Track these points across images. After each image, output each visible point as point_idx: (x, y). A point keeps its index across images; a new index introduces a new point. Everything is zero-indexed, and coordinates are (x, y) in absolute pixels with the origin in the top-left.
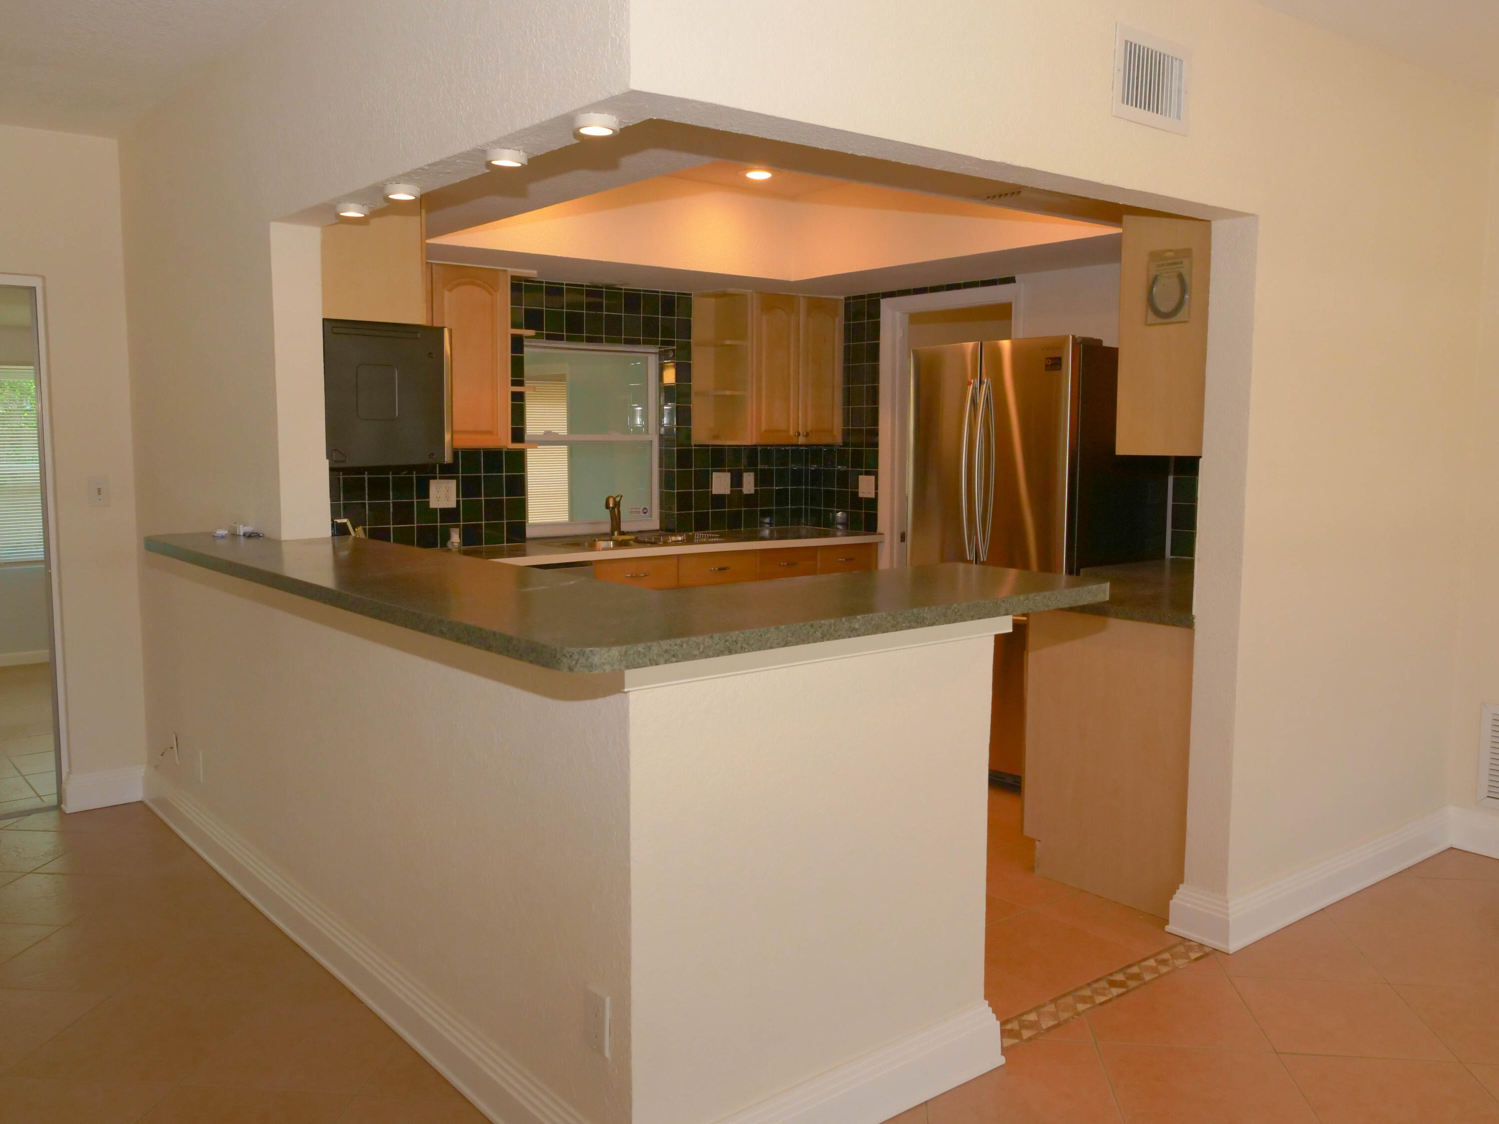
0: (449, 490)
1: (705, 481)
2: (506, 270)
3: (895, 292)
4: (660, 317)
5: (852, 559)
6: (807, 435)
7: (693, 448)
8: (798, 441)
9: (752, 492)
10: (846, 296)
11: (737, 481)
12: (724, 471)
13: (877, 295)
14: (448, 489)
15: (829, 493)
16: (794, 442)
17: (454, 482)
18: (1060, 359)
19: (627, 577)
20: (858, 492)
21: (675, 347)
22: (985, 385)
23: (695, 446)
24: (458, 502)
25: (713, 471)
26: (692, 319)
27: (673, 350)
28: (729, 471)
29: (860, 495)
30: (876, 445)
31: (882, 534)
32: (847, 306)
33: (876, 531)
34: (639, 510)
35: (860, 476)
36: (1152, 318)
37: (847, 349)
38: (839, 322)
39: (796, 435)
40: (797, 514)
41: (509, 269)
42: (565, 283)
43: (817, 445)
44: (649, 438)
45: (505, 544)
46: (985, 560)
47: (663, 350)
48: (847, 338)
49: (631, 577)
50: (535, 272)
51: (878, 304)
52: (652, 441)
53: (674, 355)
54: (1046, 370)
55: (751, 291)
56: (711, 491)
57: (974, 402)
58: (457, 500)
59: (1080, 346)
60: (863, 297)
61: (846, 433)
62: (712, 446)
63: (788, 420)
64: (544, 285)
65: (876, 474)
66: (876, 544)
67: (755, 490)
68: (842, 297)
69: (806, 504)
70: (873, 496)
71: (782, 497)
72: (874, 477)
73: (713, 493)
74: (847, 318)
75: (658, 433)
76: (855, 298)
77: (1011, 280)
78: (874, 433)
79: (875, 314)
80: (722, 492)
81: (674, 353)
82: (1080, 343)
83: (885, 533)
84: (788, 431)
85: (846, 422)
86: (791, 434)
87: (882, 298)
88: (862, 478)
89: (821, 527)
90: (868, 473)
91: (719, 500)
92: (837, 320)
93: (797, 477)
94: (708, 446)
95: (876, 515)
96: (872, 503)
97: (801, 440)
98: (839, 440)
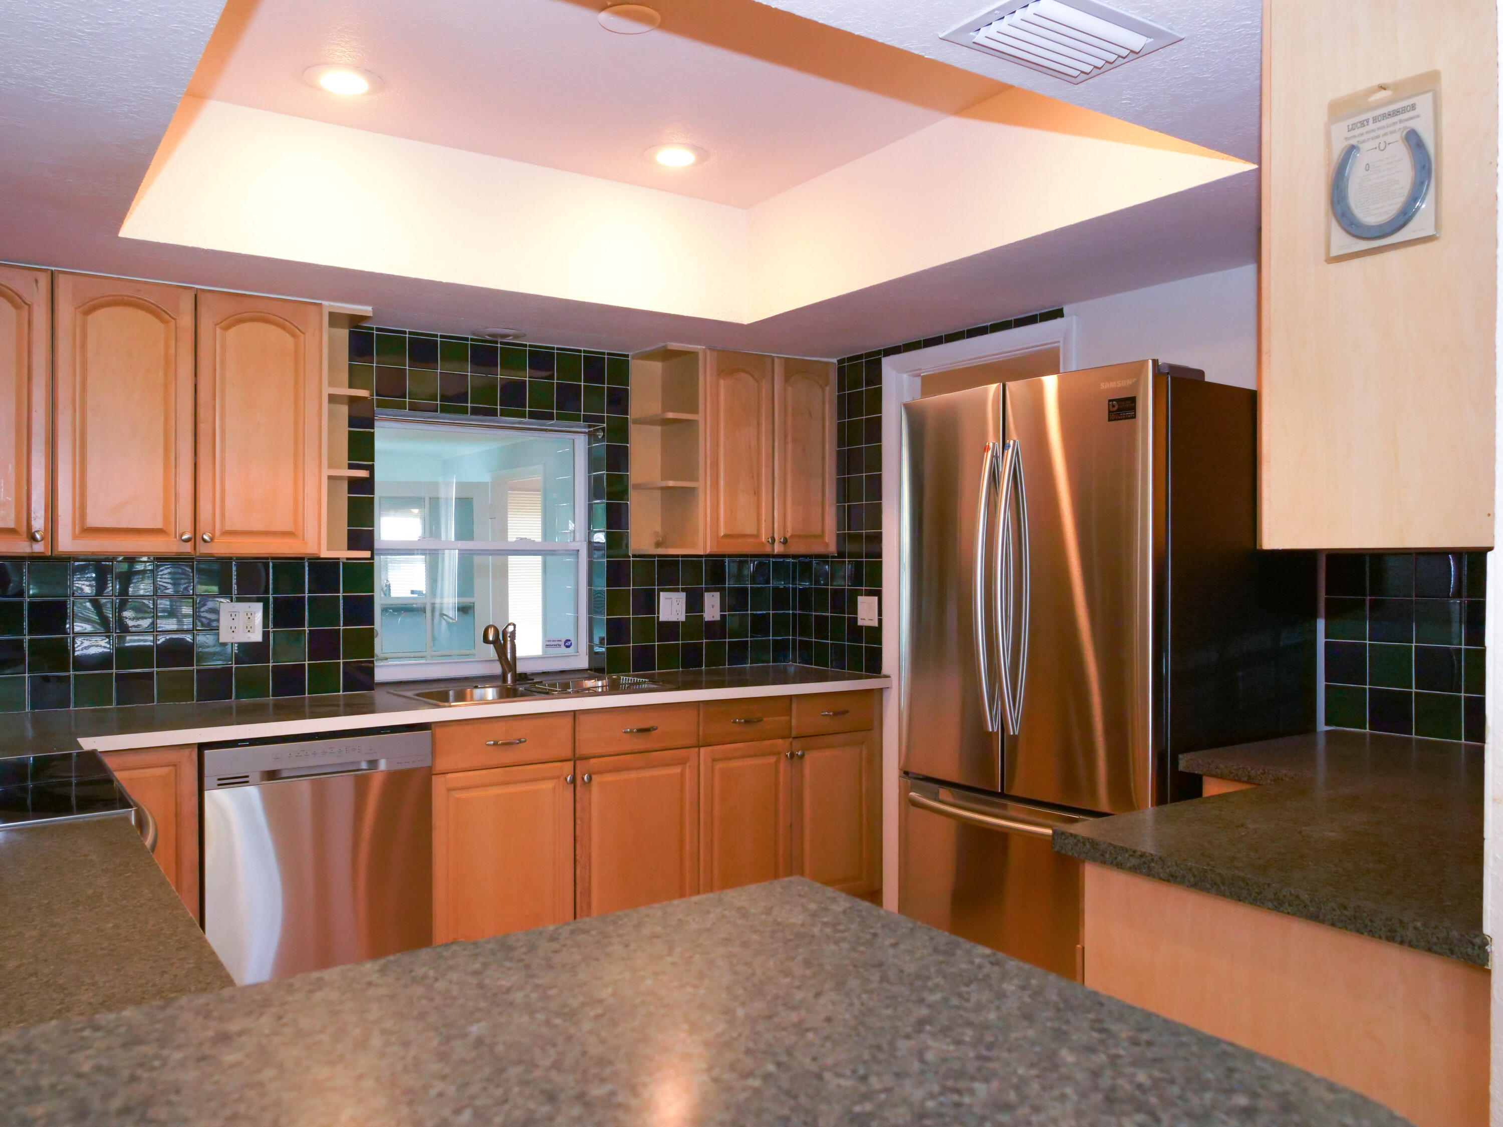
0: (251, 618)
1: (649, 603)
2: (321, 304)
3: (900, 346)
4: (582, 384)
5: (844, 712)
6: (785, 542)
7: (631, 559)
8: (773, 549)
9: (718, 618)
10: (839, 358)
11: (694, 604)
12: (677, 590)
13: (878, 353)
14: (249, 616)
15: (821, 621)
16: (768, 550)
17: (260, 606)
18: (1133, 400)
19: (488, 745)
20: (857, 618)
21: (605, 425)
22: (1010, 450)
23: (634, 556)
24: (266, 635)
25: (660, 590)
26: (629, 388)
27: (603, 429)
28: (683, 590)
29: (860, 623)
30: (880, 555)
31: (889, 677)
32: (841, 370)
33: (880, 672)
34: (560, 643)
35: (859, 598)
36: (1342, 242)
37: (841, 428)
38: (831, 392)
39: (769, 541)
40: (781, 649)
41: (325, 303)
42: (439, 334)
43: (805, 556)
44: (575, 546)
45: (341, 693)
46: (1017, 733)
47: (592, 429)
48: (841, 414)
49: (494, 744)
50: (370, 308)
51: (879, 363)
52: (578, 550)
53: (603, 436)
54: (1110, 420)
55: (704, 347)
56: (658, 617)
57: (994, 479)
58: (264, 632)
59: (1168, 378)
60: (860, 357)
61: (841, 539)
62: (659, 556)
63: (759, 520)
64: (407, 336)
65: (878, 594)
66: (881, 691)
67: (721, 615)
68: (835, 361)
69: (794, 634)
70: (876, 624)
71: (760, 626)
72: (876, 598)
73: (661, 620)
74: (841, 387)
75: (587, 540)
76: (850, 359)
77: (1058, 314)
78: (876, 539)
79: (875, 376)
80: (673, 618)
81: (604, 432)
82: (1168, 373)
83: (892, 676)
84: (757, 536)
85: (840, 525)
86: (763, 540)
87: (884, 356)
88: (861, 600)
89: (812, 665)
90: (870, 593)
91: (669, 629)
92: (827, 389)
93: (781, 598)
94: (654, 556)
95: (880, 651)
96: (876, 634)
97: (778, 549)
98: (832, 548)
